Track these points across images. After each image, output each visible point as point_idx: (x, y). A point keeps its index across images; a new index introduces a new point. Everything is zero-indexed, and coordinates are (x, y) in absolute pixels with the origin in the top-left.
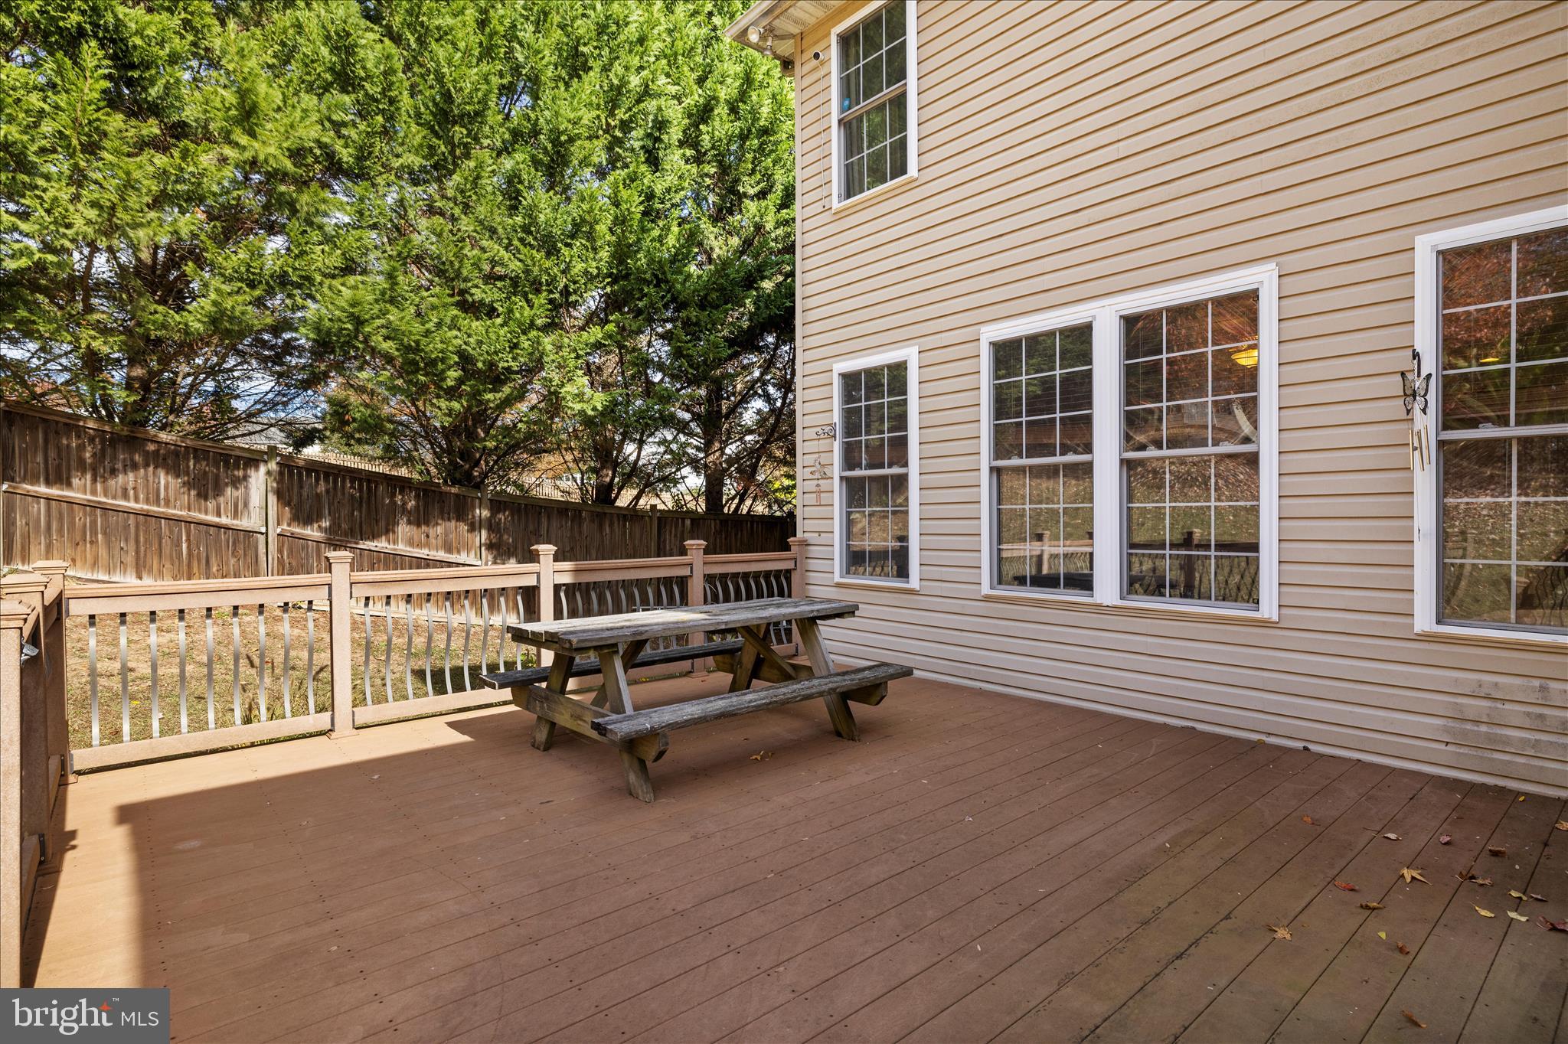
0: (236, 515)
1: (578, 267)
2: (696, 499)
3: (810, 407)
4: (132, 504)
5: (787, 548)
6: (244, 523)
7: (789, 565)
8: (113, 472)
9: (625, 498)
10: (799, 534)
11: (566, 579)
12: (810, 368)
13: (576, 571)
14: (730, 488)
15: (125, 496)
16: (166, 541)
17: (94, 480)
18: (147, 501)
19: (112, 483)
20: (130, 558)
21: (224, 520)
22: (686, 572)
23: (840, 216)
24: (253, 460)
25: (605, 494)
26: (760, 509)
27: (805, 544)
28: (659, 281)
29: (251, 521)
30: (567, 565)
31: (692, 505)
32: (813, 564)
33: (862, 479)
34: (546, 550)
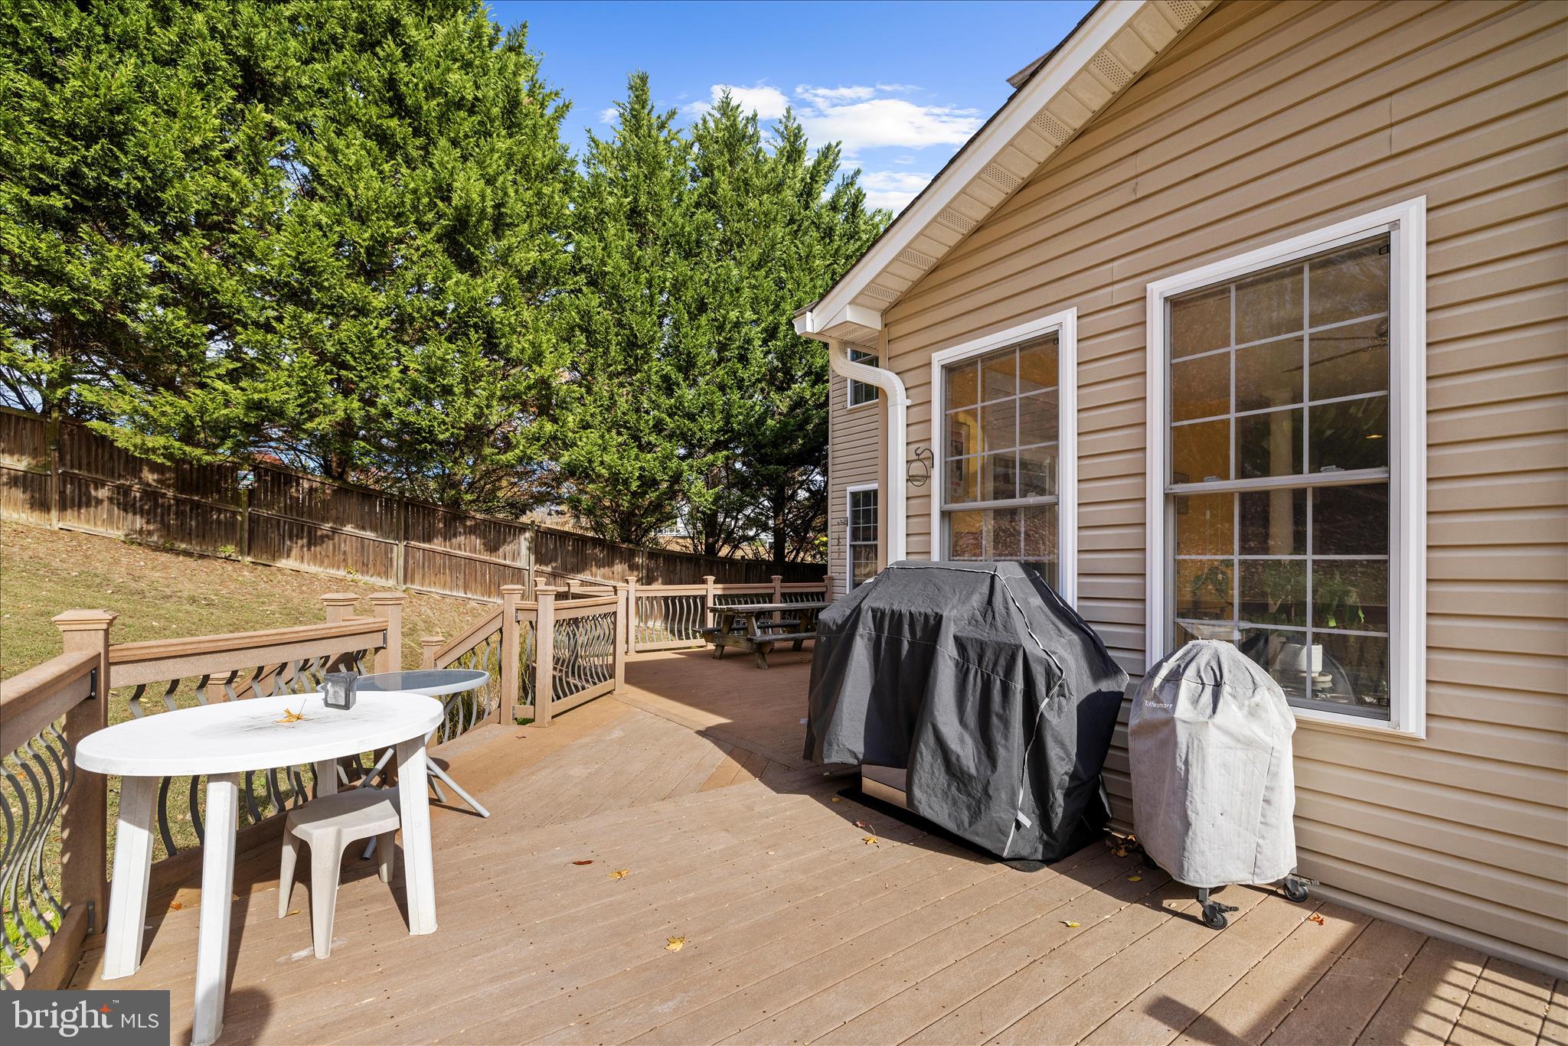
0: (513, 559)
1: (707, 427)
2: (769, 553)
3: (835, 508)
4: (463, 553)
5: (823, 580)
6: (518, 564)
7: (824, 589)
8: (455, 536)
9: (725, 551)
10: (829, 574)
11: (720, 592)
12: (836, 488)
13: (724, 589)
14: (788, 547)
15: (460, 549)
16: (479, 573)
17: (445, 540)
18: (470, 551)
19: (454, 541)
20: (461, 583)
21: (508, 562)
22: (772, 591)
23: (851, 412)
24: (523, 529)
25: (711, 550)
26: (809, 559)
27: (832, 579)
28: (750, 434)
29: (521, 563)
30: (720, 586)
31: (766, 557)
32: (836, 589)
33: (860, 546)
34: (711, 578)
